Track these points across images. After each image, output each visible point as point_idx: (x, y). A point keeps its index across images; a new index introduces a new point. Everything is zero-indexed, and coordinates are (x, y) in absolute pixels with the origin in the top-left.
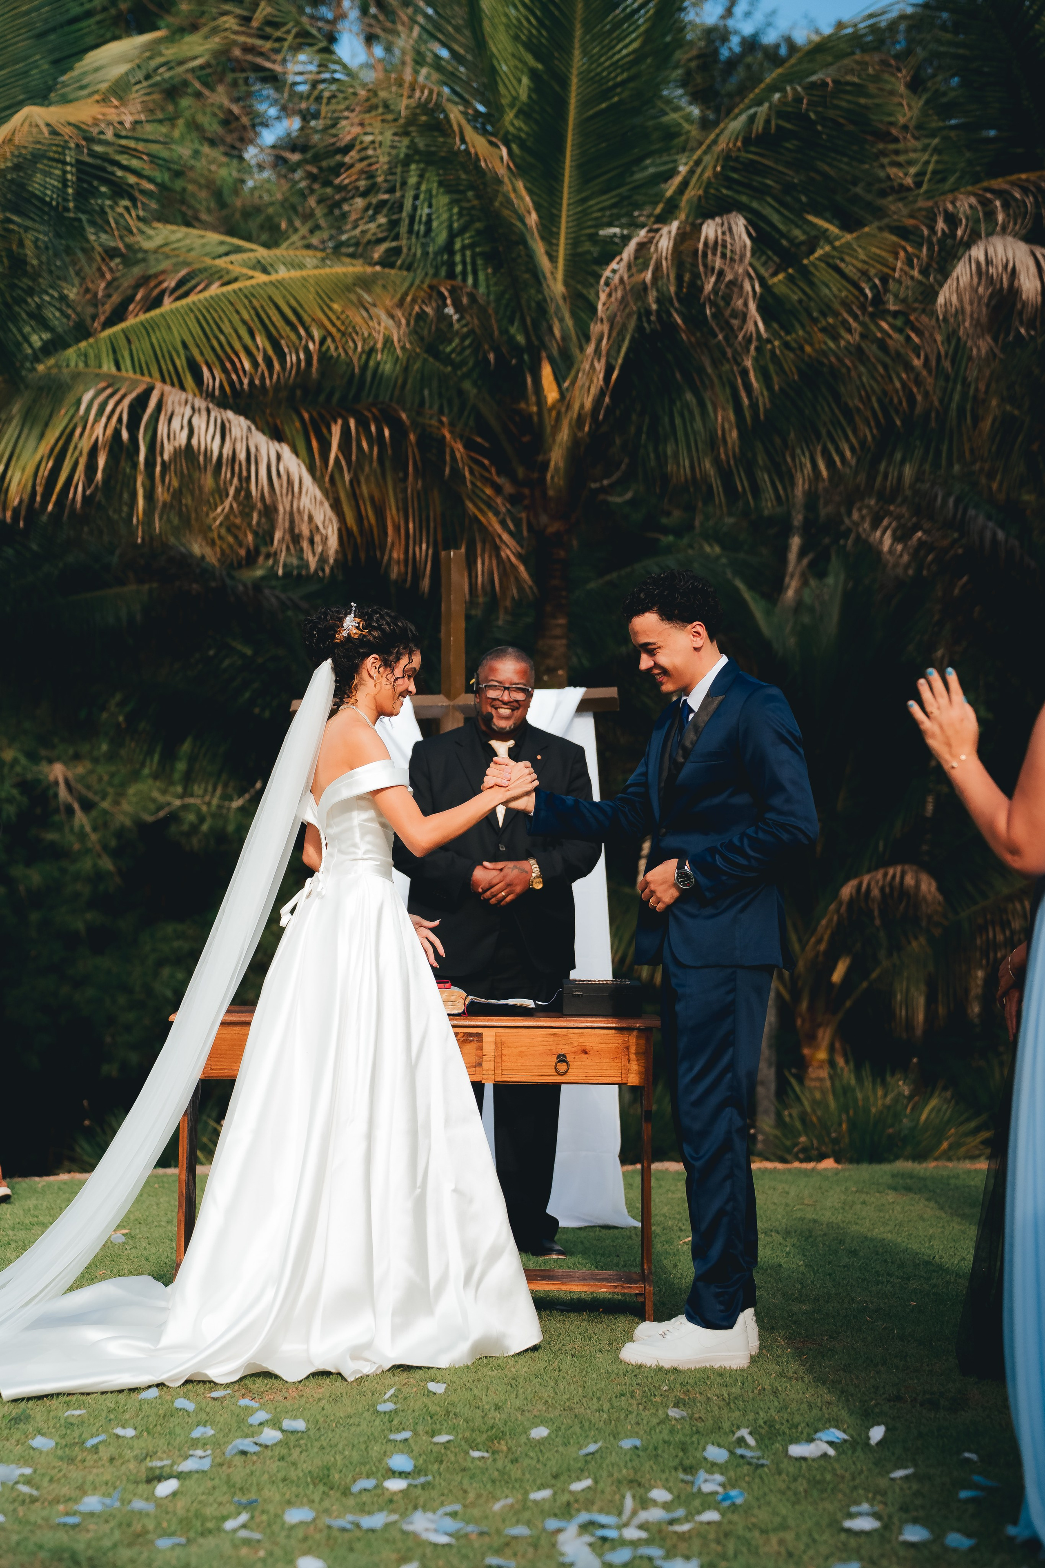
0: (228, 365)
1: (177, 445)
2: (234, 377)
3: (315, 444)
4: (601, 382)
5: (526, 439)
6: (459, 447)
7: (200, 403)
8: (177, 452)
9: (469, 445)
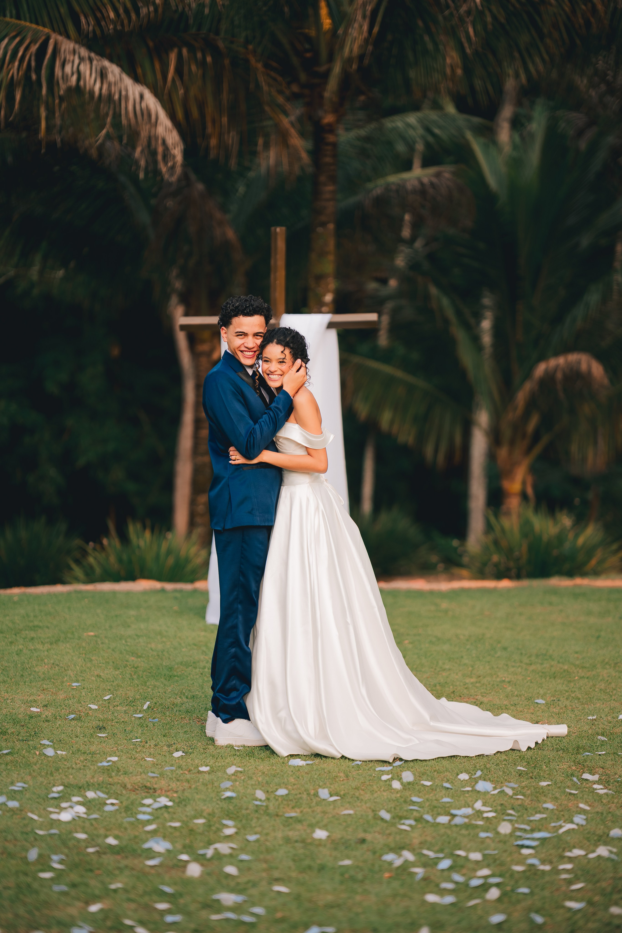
0: (99, 15)
1: (69, 84)
2: (103, 23)
3: (157, 66)
4: (365, 34)
5: (308, 55)
6: (260, 65)
7: (84, 52)
8: (69, 89)
9: (266, 66)
